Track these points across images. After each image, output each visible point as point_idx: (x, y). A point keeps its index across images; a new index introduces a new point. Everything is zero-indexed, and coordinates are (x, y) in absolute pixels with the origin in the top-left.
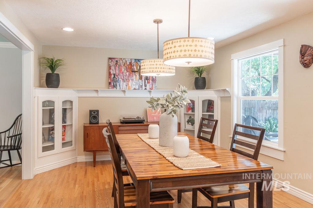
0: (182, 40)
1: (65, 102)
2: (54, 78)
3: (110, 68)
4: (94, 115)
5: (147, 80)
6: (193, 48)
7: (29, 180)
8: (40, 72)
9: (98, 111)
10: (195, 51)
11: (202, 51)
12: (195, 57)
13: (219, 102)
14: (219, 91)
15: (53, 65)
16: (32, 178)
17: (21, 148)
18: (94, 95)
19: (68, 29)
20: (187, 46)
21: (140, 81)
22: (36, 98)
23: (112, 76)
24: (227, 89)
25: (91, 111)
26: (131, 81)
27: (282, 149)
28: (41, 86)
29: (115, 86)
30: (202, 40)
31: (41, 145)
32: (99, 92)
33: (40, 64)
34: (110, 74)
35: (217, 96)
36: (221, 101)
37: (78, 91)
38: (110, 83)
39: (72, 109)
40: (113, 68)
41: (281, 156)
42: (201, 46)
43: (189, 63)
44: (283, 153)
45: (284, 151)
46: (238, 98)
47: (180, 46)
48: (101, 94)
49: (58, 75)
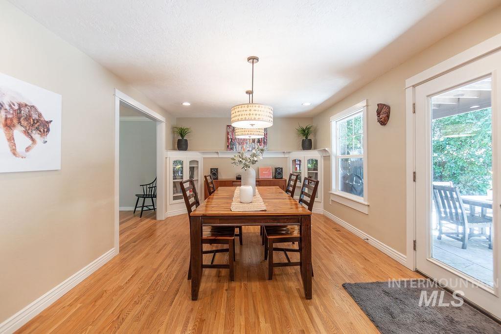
0: (240, 106)
1: (191, 162)
2: (183, 143)
3: (228, 133)
4: (214, 172)
5: (259, 142)
6: (248, 112)
7: (161, 221)
8: (174, 138)
9: (217, 169)
10: (250, 114)
11: (256, 115)
12: (250, 120)
13: (322, 160)
14: (321, 150)
15: (182, 133)
16: (163, 219)
17: (156, 197)
18: (216, 156)
19: (186, 104)
20: (243, 111)
21: (253, 144)
22: (168, 159)
23: (230, 140)
24: (326, 149)
25: (211, 169)
26: (245, 144)
27: (366, 203)
28: (174, 149)
29: (232, 149)
30: (256, 105)
31: (172, 196)
32: (219, 154)
33: (173, 132)
34: (228, 139)
35: (320, 156)
36: (324, 160)
37: (203, 153)
38: (228, 146)
39: (198, 167)
40: (230, 133)
41: (365, 210)
42: (255, 110)
43: (252, 125)
44: (367, 207)
45: (369, 206)
46: (336, 157)
47: (238, 111)
48: (221, 156)
49: (186, 141)
